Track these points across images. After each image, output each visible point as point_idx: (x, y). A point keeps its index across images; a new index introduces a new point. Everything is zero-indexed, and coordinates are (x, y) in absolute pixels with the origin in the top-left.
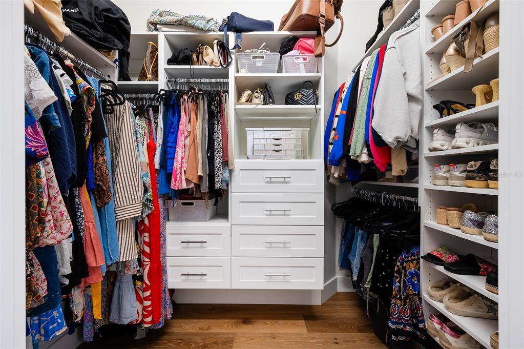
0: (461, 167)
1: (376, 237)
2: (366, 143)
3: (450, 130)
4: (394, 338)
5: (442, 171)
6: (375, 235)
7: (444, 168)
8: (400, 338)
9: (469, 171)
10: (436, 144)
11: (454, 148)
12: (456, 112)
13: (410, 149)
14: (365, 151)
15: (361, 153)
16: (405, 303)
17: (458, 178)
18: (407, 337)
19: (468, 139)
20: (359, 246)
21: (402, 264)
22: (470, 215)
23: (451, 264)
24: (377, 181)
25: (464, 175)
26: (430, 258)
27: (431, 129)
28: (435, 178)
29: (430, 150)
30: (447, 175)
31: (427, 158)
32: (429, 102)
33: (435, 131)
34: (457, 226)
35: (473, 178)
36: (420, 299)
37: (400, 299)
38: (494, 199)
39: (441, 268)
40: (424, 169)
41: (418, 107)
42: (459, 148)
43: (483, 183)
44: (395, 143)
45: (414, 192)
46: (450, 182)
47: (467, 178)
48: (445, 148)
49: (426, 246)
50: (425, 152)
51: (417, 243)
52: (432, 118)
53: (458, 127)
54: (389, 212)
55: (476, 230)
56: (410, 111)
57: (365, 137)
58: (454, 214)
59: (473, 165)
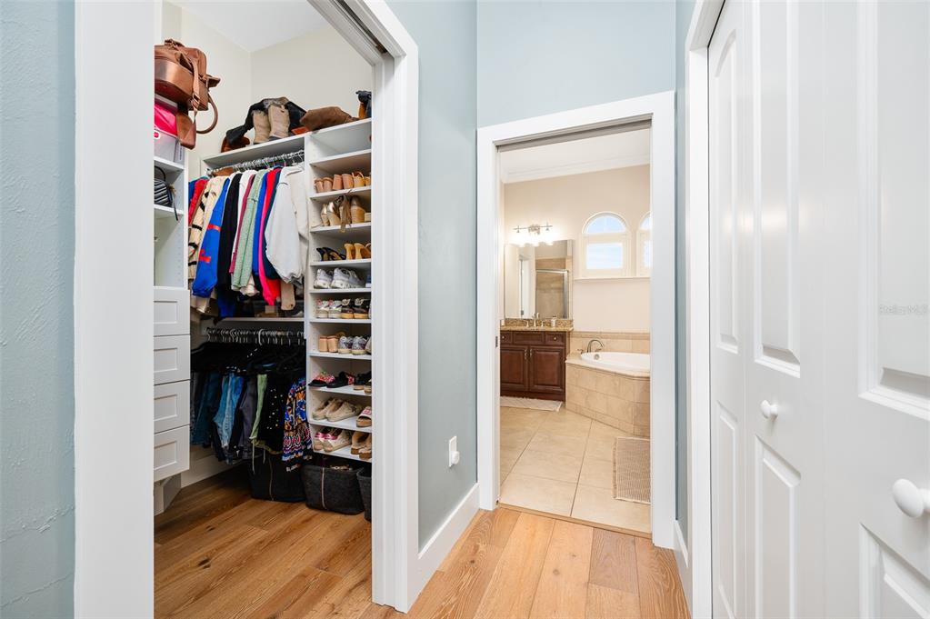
0: (338, 303)
1: (262, 379)
2: (255, 274)
3: (329, 271)
4: (288, 469)
5: (324, 306)
6: (259, 377)
7: (326, 303)
8: (294, 468)
9: (343, 307)
10: (320, 283)
11: (333, 288)
12: (333, 258)
13: (298, 284)
14: (252, 282)
15: (248, 284)
16: (297, 432)
17: (335, 312)
18: (298, 463)
19: (341, 282)
20: (229, 401)
21: (293, 397)
22: (344, 339)
23: (334, 382)
24: (253, 316)
25: (339, 309)
26: (316, 383)
27: (316, 268)
28: (318, 312)
29: (315, 287)
30: (327, 309)
31: (312, 294)
32: (313, 246)
33: (319, 271)
34: (335, 350)
35: (345, 312)
36: (308, 424)
37: (292, 430)
38: (368, 326)
39: (324, 389)
40: (309, 303)
41: (305, 247)
42: (336, 288)
43: (351, 315)
44: (290, 279)
45: (300, 326)
46: (330, 315)
47: (343, 311)
48: (325, 286)
49: (312, 372)
50: (310, 288)
51: (304, 375)
52: (315, 259)
53: (336, 271)
54: (269, 351)
55: (347, 350)
56: (301, 249)
57: (253, 266)
58: (333, 340)
59: (346, 302)
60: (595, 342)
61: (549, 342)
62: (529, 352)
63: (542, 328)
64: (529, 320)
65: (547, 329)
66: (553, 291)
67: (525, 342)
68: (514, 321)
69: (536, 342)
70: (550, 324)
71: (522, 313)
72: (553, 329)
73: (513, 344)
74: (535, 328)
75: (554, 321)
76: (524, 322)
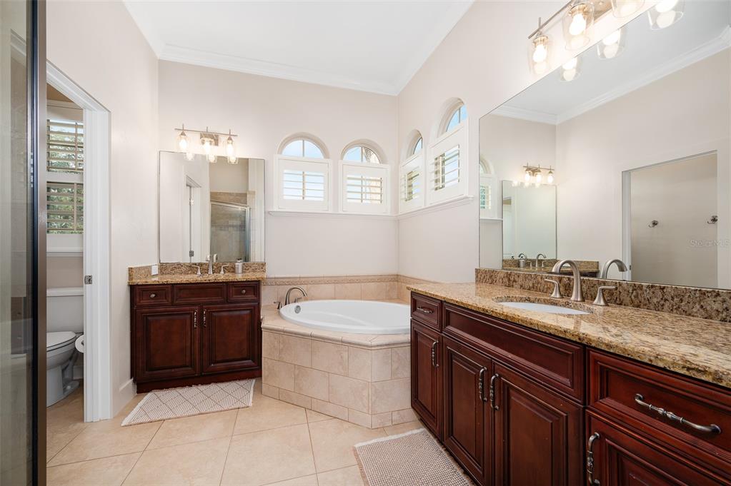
60: (295, 291)
61: (235, 297)
62: (200, 315)
63: (222, 276)
64: (201, 265)
65: (230, 277)
66: (231, 229)
67: (193, 300)
68: (177, 267)
69: (214, 299)
70: (233, 270)
71: (192, 254)
72: (239, 277)
73: (173, 304)
74: (211, 277)
75: (239, 265)
76: (192, 268)
